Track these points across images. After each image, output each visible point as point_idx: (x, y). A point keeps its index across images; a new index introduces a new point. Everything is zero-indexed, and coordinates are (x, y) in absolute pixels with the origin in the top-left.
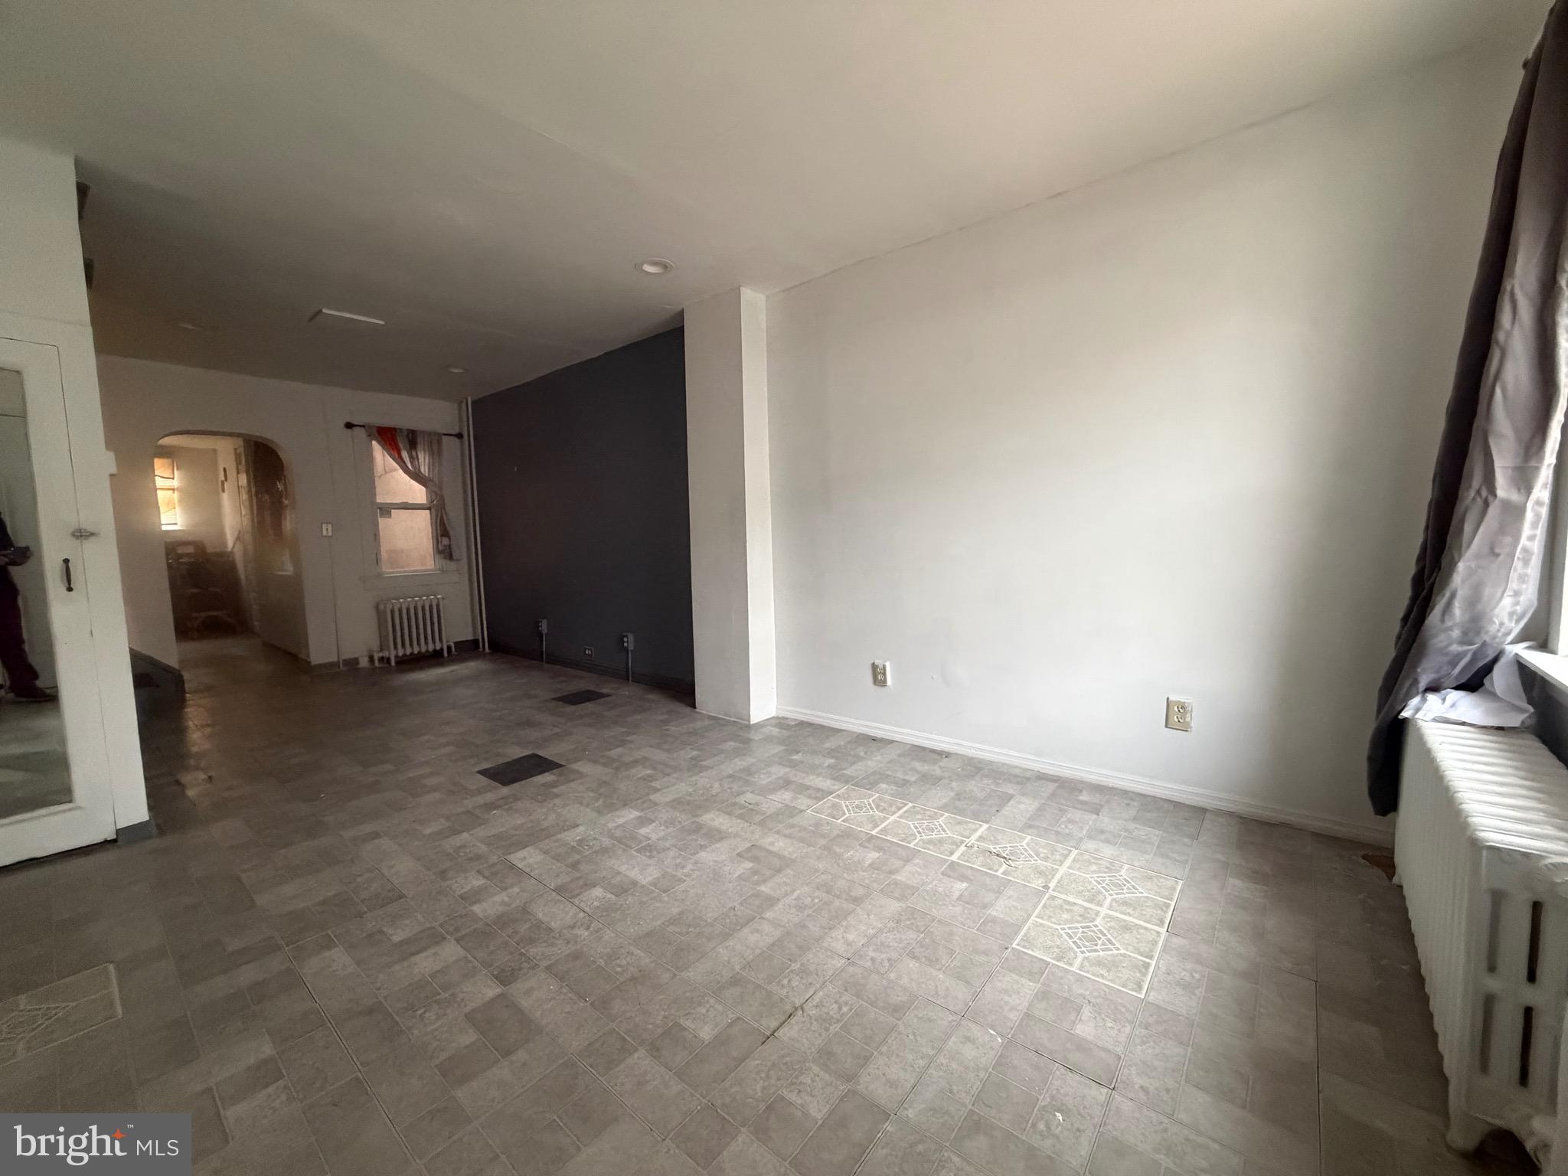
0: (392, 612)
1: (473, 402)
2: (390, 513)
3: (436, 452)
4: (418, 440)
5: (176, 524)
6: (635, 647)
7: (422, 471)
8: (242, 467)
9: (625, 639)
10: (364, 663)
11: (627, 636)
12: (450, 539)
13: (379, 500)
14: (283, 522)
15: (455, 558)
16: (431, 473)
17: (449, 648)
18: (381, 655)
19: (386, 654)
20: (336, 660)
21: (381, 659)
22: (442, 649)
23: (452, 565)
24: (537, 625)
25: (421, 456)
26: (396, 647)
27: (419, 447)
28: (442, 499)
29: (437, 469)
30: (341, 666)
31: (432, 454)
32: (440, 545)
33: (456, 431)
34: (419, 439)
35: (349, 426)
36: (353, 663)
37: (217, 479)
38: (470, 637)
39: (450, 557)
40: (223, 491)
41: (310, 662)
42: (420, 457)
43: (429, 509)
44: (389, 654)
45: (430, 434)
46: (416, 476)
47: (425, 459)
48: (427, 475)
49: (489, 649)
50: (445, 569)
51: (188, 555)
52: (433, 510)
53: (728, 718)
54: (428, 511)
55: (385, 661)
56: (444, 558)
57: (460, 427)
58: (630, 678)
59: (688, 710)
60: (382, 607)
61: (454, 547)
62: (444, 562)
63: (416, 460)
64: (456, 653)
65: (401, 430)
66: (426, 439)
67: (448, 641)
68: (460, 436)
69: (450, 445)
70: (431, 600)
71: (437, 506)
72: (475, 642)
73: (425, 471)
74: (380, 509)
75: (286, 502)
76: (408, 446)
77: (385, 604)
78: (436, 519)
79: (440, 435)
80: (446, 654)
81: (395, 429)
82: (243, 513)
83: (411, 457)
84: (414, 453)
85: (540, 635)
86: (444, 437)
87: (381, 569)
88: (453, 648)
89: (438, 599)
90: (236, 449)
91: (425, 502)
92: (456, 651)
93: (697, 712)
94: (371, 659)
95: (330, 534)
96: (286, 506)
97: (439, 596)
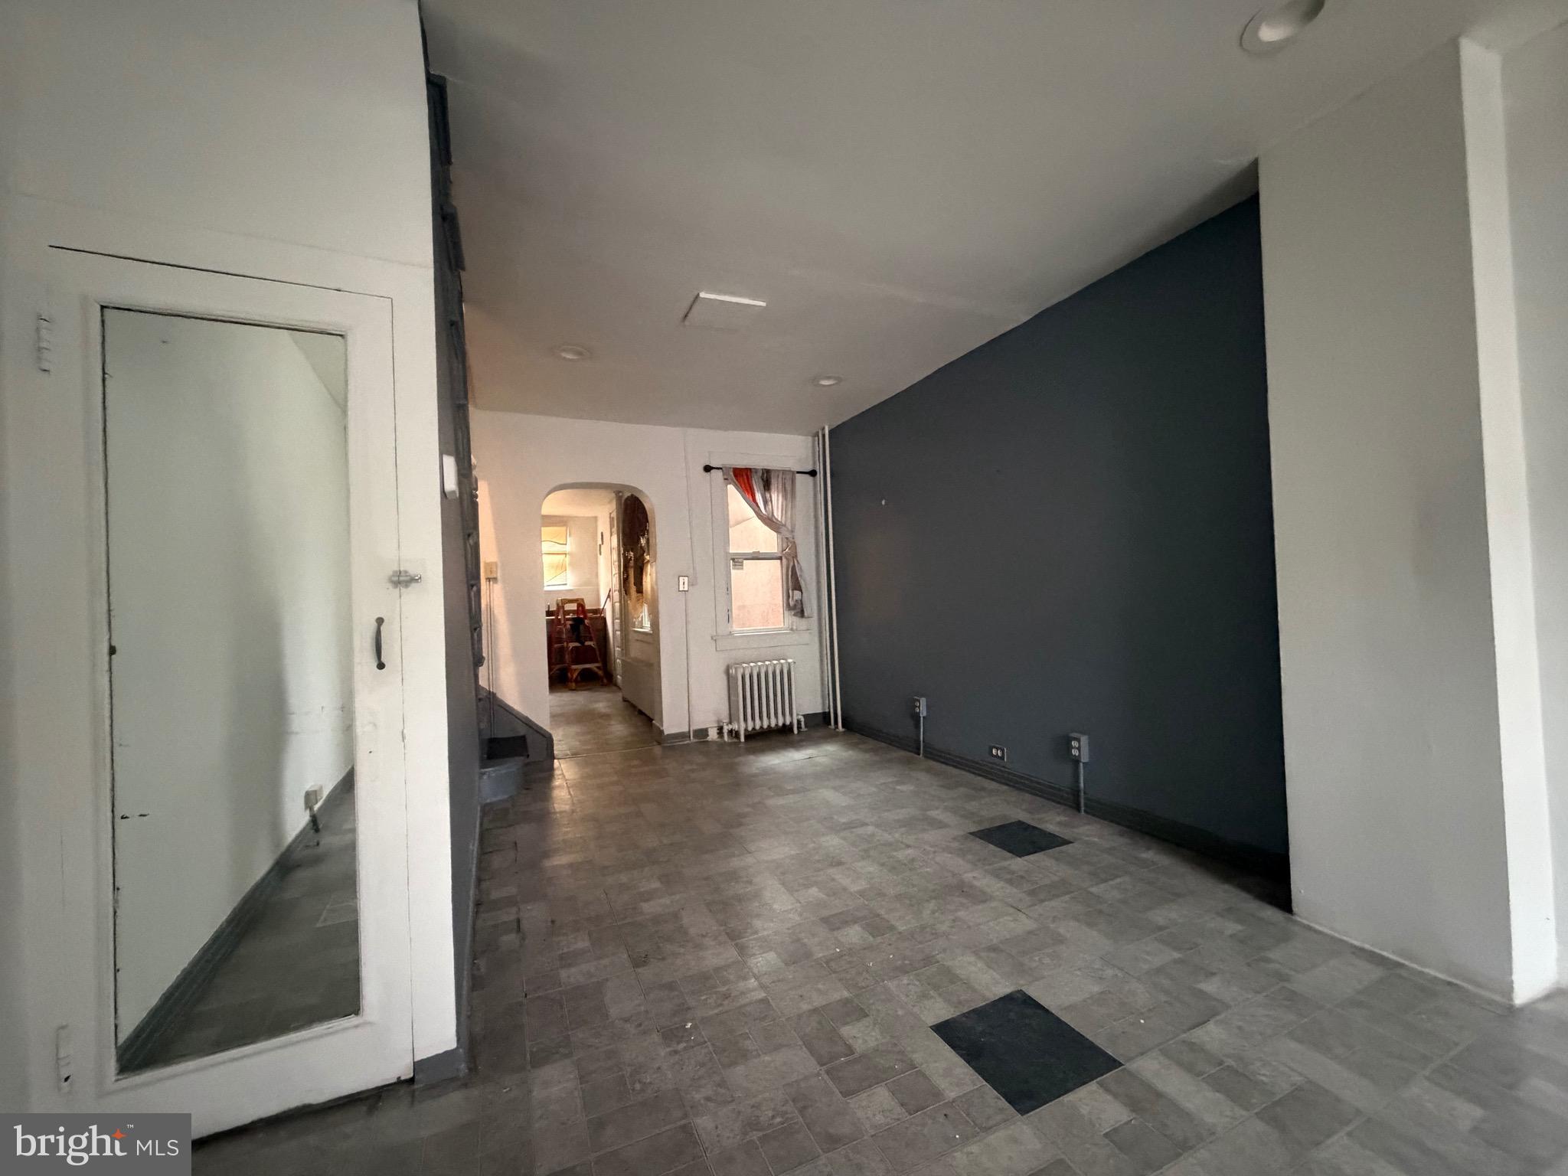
0: (743, 678)
1: (831, 432)
2: (742, 565)
3: (789, 493)
4: (772, 481)
5: (566, 584)
6: (1091, 757)
7: (775, 514)
8: (615, 529)
9: (1074, 744)
10: (713, 735)
11: (1078, 740)
12: (801, 591)
13: (732, 550)
14: (644, 577)
15: (806, 614)
16: (784, 518)
17: (799, 722)
18: (730, 727)
19: (735, 727)
20: (685, 729)
21: (730, 732)
22: (791, 723)
23: (802, 624)
24: (912, 705)
25: (774, 496)
26: (745, 720)
27: (773, 487)
28: (794, 546)
29: (789, 513)
30: (692, 738)
31: (785, 497)
32: (790, 600)
33: (809, 468)
34: (774, 481)
35: (708, 469)
36: (703, 733)
37: (596, 542)
38: (819, 710)
39: (801, 613)
40: (600, 554)
41: (662, 732)
42: (773, 499)
43: (780, 558)
44: (739, 728)
45: (784, 472)
46: (769, 521)
47: (778, 500)
48: (779, 519)
49: (843, 727)
50: (795, 628)
51: (573, 612)
52: (784, 560)
53: (1419, 968)
54: (779, 561)
55: (734, 735)
56: (794, 615)
57: (814, 463)
58: (1083, 809)
59: (1271, 913)
60: (732, 671)
61: (805, 600)
62: (796, 619)
63: (770, 503)
64: (806, 729)
65: (756, 470)
66: (780, 479)
67: (798, 715)
68: (813, 473)
69: (803, 483)
70: (782, 664)
71: (789, 558)
72: (825, 716)
73: (778, 515)
74: (733, 559)
75: (648, 557)
76: (762, 487)
77: (736, 669)
78: (787, 571)
79: (794, 473)
80: (796, 731)
81: (750, 469)
82: (613, 573)
83: (765, 503)
84: (768, 495)
85: (916, 717)
86: (798, 475)
87: (732, 627)
88: (803, 723)
89: (789, 664)
90: (610, 514)
91: (776, 551)
92: (806, 727)
93: (1296, 922)
94: (720, 729)
95: (686, 589)
96: (648, 561)
97: (790, 661)
